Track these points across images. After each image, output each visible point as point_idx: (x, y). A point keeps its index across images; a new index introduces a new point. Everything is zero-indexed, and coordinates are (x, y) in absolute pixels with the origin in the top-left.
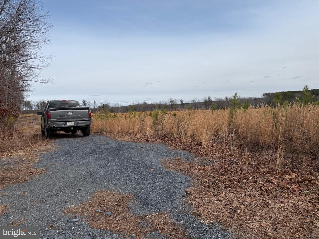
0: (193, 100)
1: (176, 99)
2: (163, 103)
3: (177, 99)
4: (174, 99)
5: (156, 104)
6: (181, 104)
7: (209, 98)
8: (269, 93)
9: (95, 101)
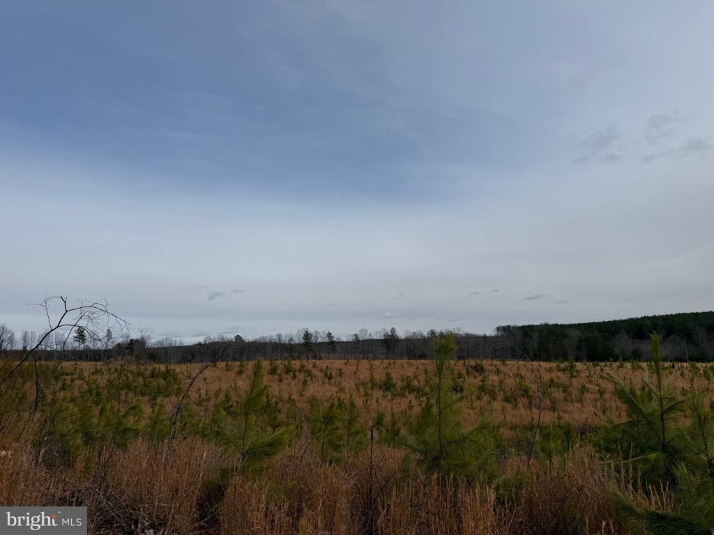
0: (356, 335)
1: (316, 332)
2: (285, 340)
3: (320, 330)
4: (311, 331)
5: (268, 341)
6: (328, 343)
7: (393, 330)
8: (509, 326)
9: (109, 331)
